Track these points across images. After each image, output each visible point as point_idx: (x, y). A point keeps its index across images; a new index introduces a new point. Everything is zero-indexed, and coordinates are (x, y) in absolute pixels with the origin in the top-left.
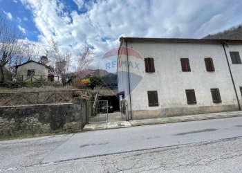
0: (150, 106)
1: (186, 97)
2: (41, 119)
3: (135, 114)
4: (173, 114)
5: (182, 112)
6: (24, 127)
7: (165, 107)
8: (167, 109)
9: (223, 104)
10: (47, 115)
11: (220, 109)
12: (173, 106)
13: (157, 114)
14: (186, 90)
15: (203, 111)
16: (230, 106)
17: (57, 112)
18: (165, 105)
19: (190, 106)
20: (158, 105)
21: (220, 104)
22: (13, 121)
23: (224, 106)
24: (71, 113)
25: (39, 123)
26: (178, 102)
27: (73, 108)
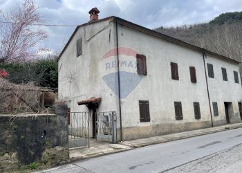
0: (142, 121)
1: (174, 111)
3: (125, 133)
7: (156, 123)
8: (158, 125)
9: (201, 120)
11: (199, 126)
12: (163, 122)
13: (148, 133)
14: (175, 103)
16: (206, 122)
17: (28, 129)
18: (156, 120)
19: (178, 122)
20: (149, 120)
23: (202, 122)
24: (52, 131)
26: (167, 117)
27: (55, 123)
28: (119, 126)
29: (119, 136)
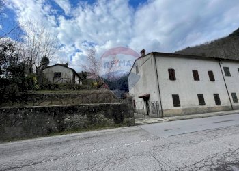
0: (174, 106)
1: (198, 100)
2: (107, 115)
3: (165, 113)
4: (191, 113)
5: (196, 112)
6: (95, 121)
8: (186, 109)
9: (222, 105)
10: (110, 112)
11: (220, 109)
12: (189, 107)
13: (180, 113)
14: (198, 95)
15: (210, 110)
16: (226, 107)
17: (117, 110)
18: (184, 105)
19: (201, 107)
20: (180, 106)
21: (220, 106)
22: (86, 117)
24: (127, 110)
25: (106, 119)
26: (193, 103)
27: (128, 107)
28: (160, 109)
29: (161, 114)
